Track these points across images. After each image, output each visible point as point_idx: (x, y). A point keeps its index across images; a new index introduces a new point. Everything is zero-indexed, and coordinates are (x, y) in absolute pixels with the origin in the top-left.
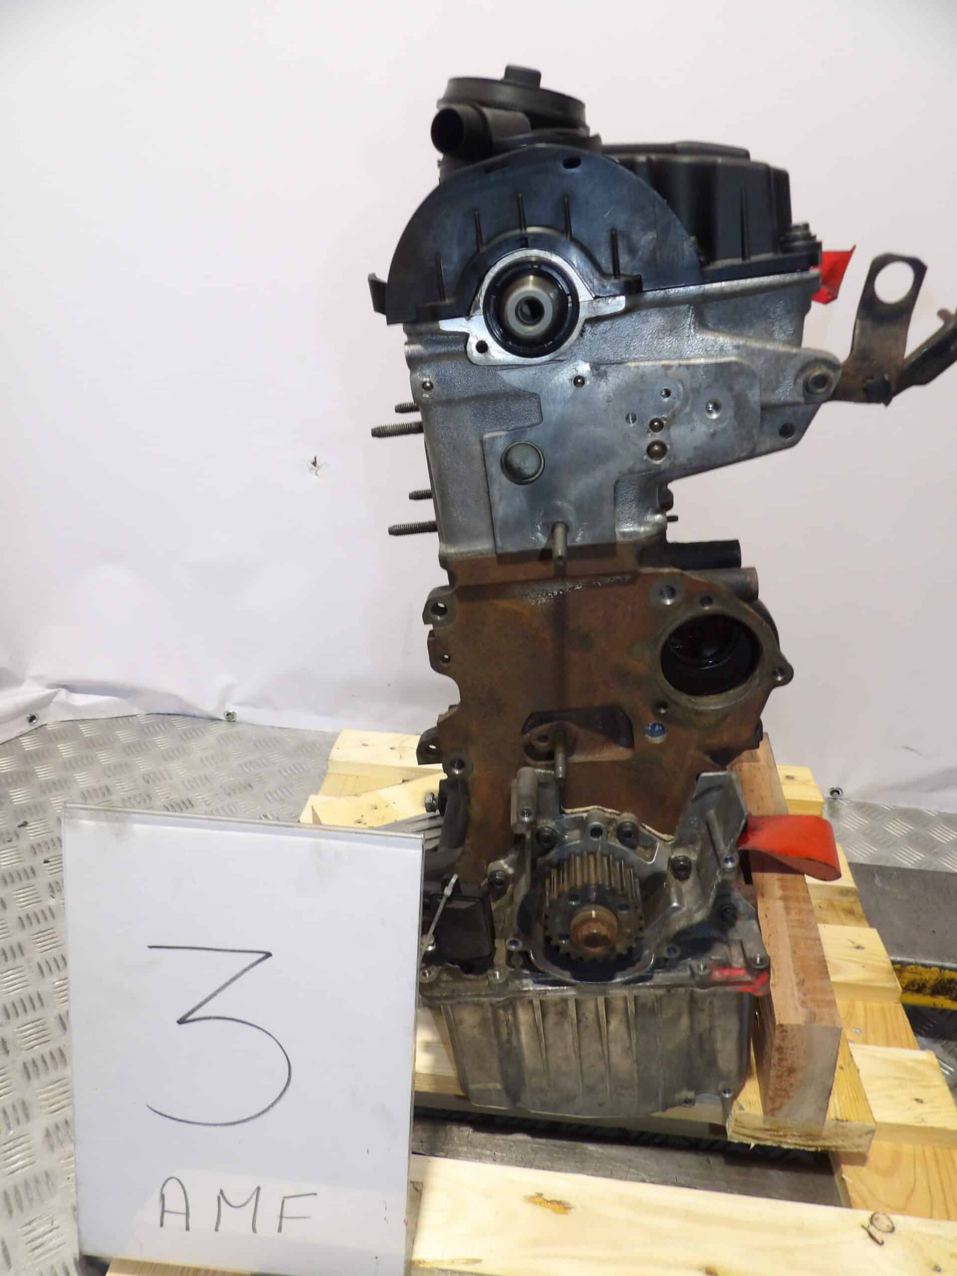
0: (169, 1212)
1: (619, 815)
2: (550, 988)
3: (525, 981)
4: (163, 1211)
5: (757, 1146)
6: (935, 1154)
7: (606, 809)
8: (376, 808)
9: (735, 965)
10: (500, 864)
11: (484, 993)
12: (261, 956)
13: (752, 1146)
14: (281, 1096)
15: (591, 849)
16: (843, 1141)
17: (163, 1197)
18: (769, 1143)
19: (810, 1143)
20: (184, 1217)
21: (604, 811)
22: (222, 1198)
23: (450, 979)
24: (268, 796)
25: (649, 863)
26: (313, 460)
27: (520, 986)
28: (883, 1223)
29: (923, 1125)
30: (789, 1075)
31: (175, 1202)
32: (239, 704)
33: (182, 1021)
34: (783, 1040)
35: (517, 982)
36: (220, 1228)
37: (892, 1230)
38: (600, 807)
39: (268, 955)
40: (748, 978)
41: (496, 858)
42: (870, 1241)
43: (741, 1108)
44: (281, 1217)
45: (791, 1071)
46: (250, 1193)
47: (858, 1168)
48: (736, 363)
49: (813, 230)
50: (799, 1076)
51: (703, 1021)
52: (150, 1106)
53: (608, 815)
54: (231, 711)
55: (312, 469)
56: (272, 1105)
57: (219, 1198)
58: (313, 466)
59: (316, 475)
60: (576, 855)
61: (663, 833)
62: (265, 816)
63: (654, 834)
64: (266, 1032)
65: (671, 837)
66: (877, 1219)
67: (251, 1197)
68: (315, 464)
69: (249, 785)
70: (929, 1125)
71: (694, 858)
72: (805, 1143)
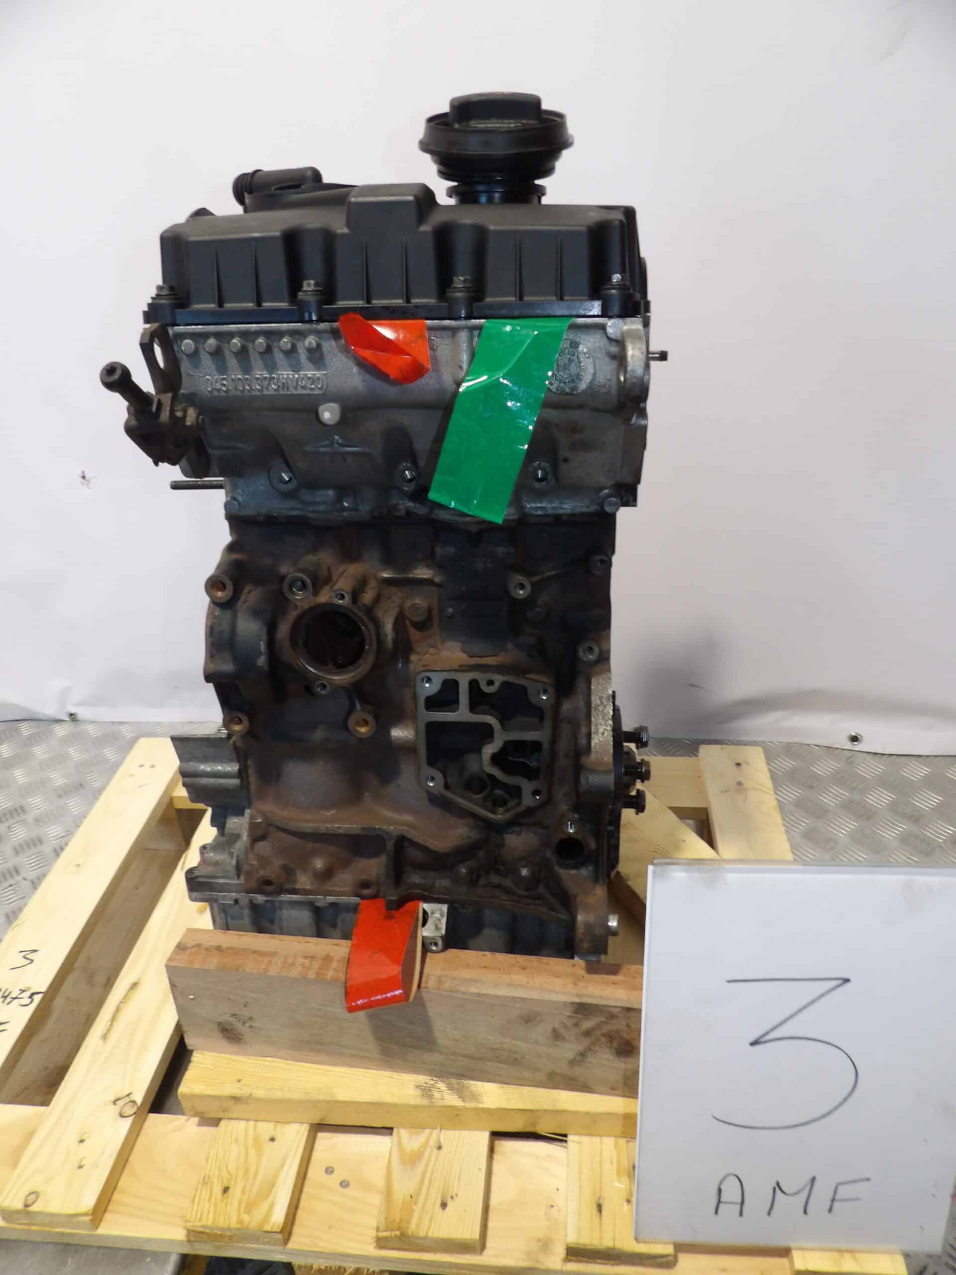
0: (726, 1203)
4: (719, 1201)
12: (839, 982)
14: (845, 1100)
17: (720, 1190)
20: (738, 1207)
22: (777, 1188)
31: (731, 1193)
32: (79, 704)
33: (754, 1043)
36: (772, 1213)
44: (833, 1200)
46: (805, 1183)
52: (715, 1116)
54: (73, 712)
55: (83, 482)
56: (836, 1108)
57: (774, 1189)
58: (83, 480)
59: (88, 488)
64: (836, 1046)
67: (806, 1186)
68: (84, 477)
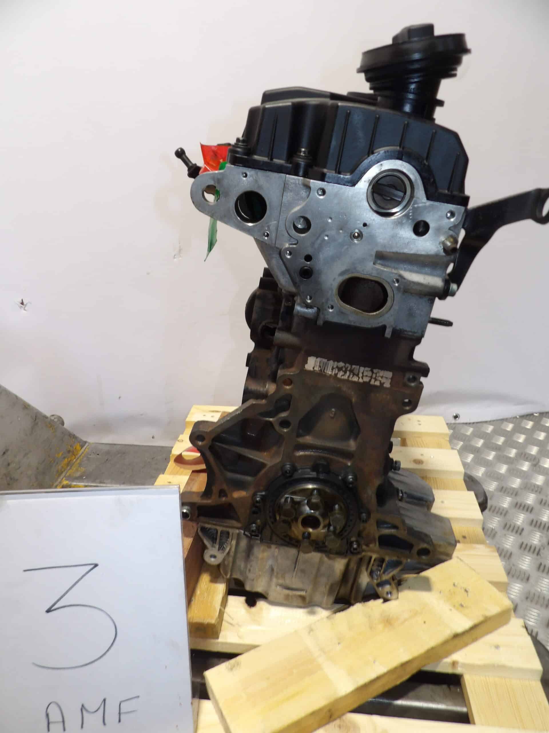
0: (52, 722)
12: (92, 566)
20: (61, 725)
26: (21, 301)
31: (55, 716)
33: (48, 611)
36: (84, 726)
39: (96, 565)
44: (120, 713)
46: (100, 703)
52: (35, 663)
55: (21, 307)
56: (108, 650)
57: (82, 709)
58: (22, 305)
64: (100, 609)
67: (101, 704)
68: (22, 303)
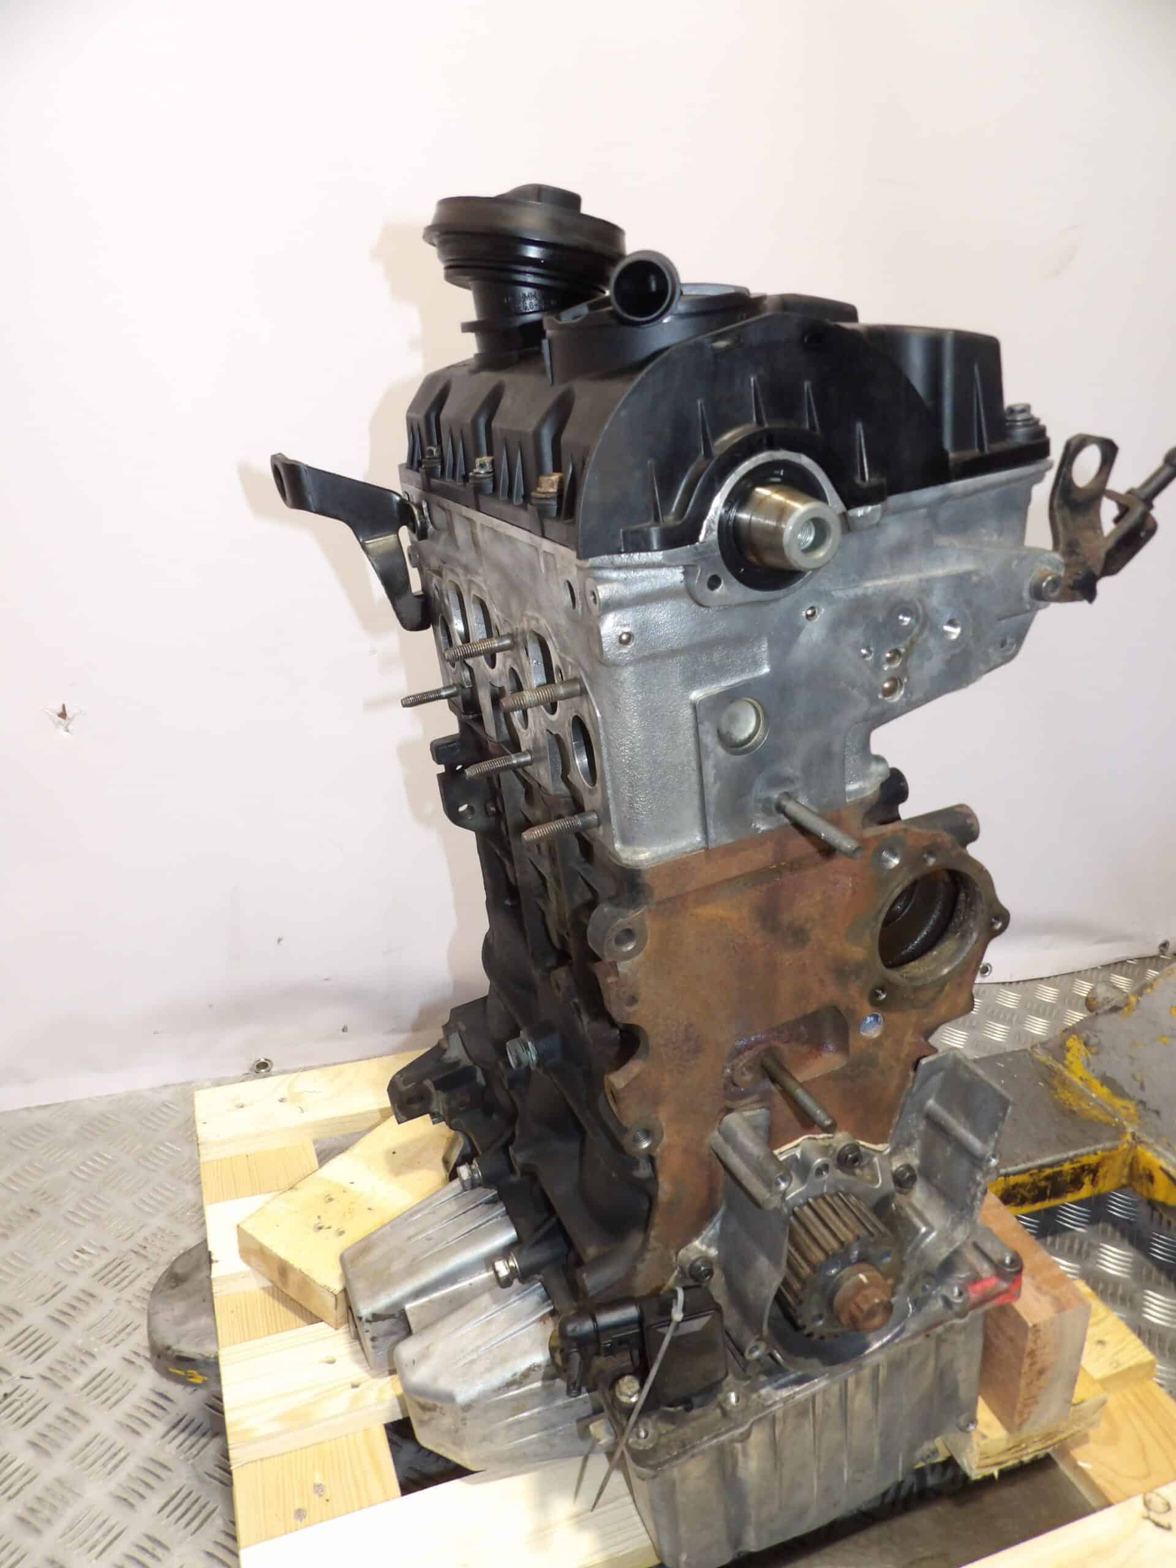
1: (832, 1138)
2: (797, 1389)
3: (763, 1392)
5: (1001, 1472)
6: (1136, 1395)
7: (817, 1136)
8: (331, 1200)
9: (984, 1275)
10: (696, 1247)
11: (723, 1430)
13: (996, 1474)
15: (817, 1193)
16: (1078, 1425)
18: (1010, 1463)
19: (1049, 1443)
21: (815, 1139)
23: (671, 1427)
24: (71, 1217)
25: (878, 1186)
26: (61, 710)
27: (761, 1401)
28: (1157, 1503)
29: (1120, 1369)
30: (1038, 1379)
34: (1035, 1342)
35: (754, 1396)
37: (1169, 1507)
38: (811, 1136)
40: (1004, 1285)
41: (686, 1241)
42: (1159, 1531)
43: (984, 1437)
45: (1041, 1372)
47: (1086, 1447)
48: (975, 572)
49: (1036, 412)
50: (1049, 1374)
51: (946, 1352)
53: (821, 1143)
55: (60, 723)
58: (61, 720)
59: (67, 730)
60: (800, 1207)
61: (876, 1143)
62: (82, 1251)
63: (868, 1148)
65: (886, 1145)
66: (1150, 1501)
68: (63, 715)
69: (32, 1210)
70: (1126, 1366)
71: (915, 1162)
72: (1045, 1445)
